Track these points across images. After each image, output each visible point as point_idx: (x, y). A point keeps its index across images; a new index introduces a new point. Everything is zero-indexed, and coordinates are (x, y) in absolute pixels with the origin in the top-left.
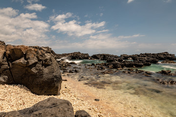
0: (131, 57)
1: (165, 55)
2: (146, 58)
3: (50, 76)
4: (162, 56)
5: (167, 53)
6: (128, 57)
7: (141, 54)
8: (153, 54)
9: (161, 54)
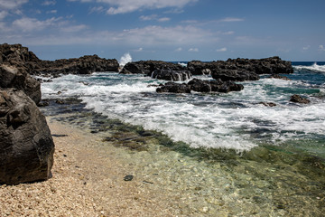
0: (209, 67)
1: (273, 62)
2: (236, 71)
3: (29, 145)
4: (269, 66)
5: (277, 58)
6: (203, 68)
7: (229, 60)
8: (253, 61)
9: (266, 60)
